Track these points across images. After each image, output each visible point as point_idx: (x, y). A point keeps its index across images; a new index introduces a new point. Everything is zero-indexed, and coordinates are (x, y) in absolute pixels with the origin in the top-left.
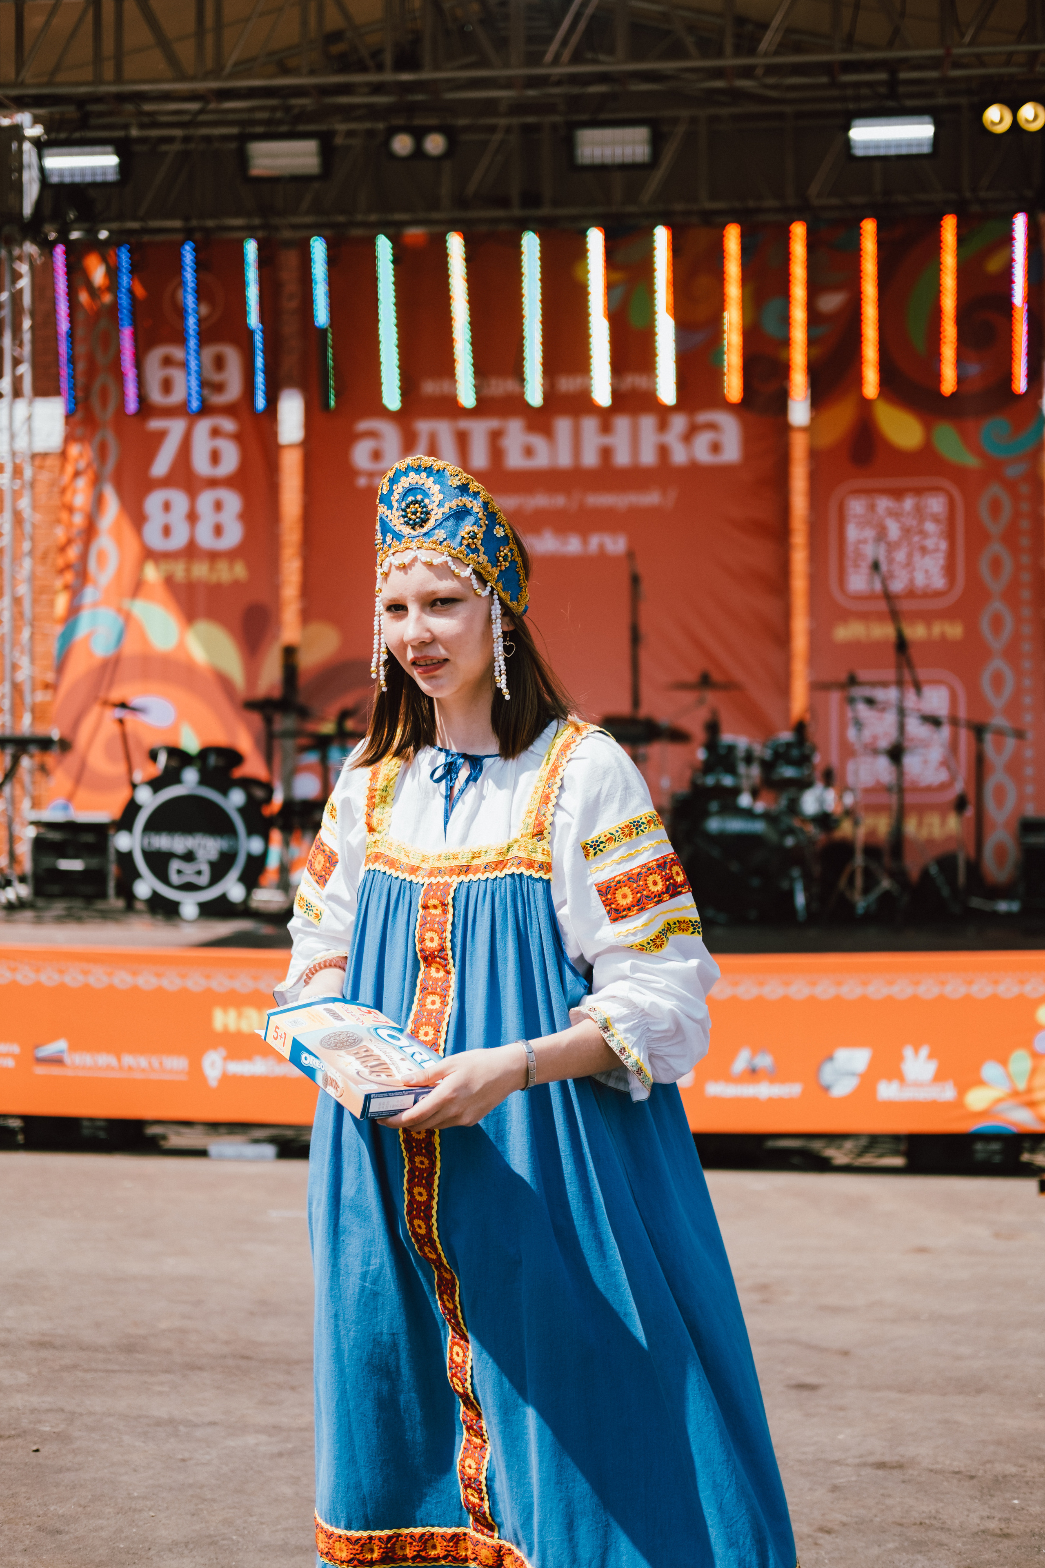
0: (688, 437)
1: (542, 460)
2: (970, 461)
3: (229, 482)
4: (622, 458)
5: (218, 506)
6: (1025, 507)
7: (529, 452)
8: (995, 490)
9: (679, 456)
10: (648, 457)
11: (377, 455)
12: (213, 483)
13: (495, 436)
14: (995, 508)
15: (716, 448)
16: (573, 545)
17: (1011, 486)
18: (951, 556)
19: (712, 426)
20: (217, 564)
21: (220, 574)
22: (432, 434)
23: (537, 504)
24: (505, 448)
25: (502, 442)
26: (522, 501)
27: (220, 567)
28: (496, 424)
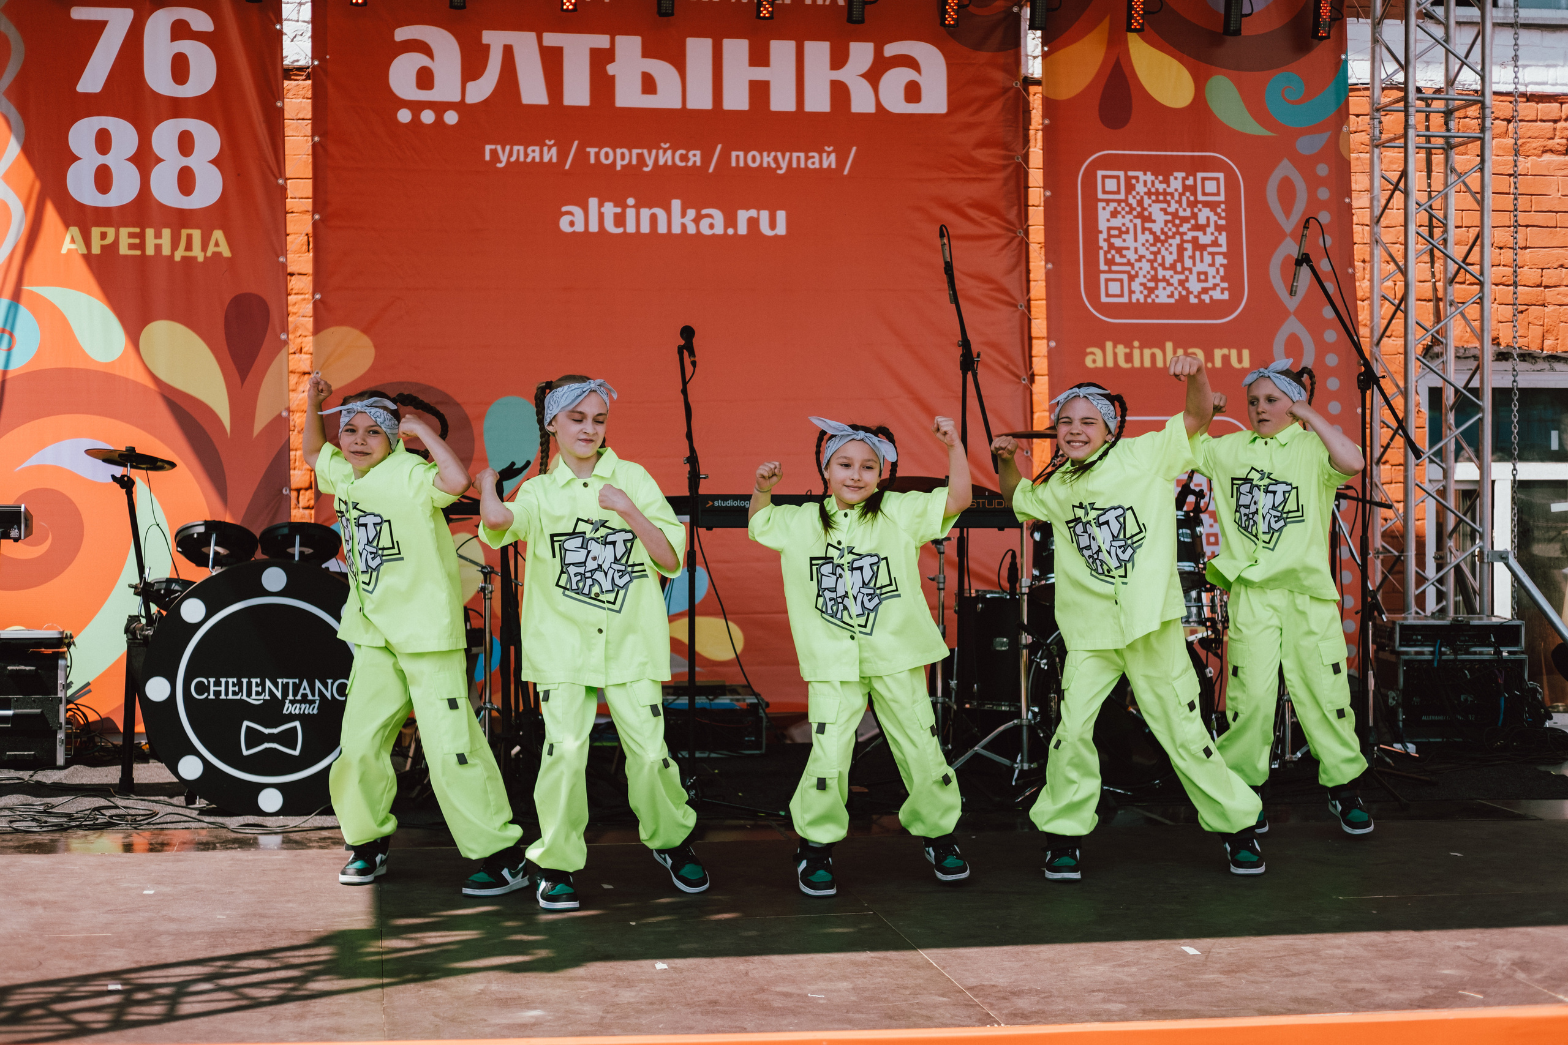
0: (873, 76)
1: (667, 98)
2: (1253, 128)
3: (199, 108)
4: (782, 100)
5: (186, 144)
6: (1323, 194)
7: (649, 85)
8: (1285, 169)
9: (862, 102)
10: (818, 101)
11: (425, 79)
12: (177, 108)
13: (601, 59)
14: (1287, 190)
15: (913, 92)
16: (714, 222)
17: (1305, 165)
18: (1233, 254)
19: (910, 62)
20: (184, 232)
21: (189, 247)
22: (508, 51)
23: (661, 162)
24: (613, 77)
25: (611, 69)
26: (640, 157)
27: (189, 238)
28: (602, 41)
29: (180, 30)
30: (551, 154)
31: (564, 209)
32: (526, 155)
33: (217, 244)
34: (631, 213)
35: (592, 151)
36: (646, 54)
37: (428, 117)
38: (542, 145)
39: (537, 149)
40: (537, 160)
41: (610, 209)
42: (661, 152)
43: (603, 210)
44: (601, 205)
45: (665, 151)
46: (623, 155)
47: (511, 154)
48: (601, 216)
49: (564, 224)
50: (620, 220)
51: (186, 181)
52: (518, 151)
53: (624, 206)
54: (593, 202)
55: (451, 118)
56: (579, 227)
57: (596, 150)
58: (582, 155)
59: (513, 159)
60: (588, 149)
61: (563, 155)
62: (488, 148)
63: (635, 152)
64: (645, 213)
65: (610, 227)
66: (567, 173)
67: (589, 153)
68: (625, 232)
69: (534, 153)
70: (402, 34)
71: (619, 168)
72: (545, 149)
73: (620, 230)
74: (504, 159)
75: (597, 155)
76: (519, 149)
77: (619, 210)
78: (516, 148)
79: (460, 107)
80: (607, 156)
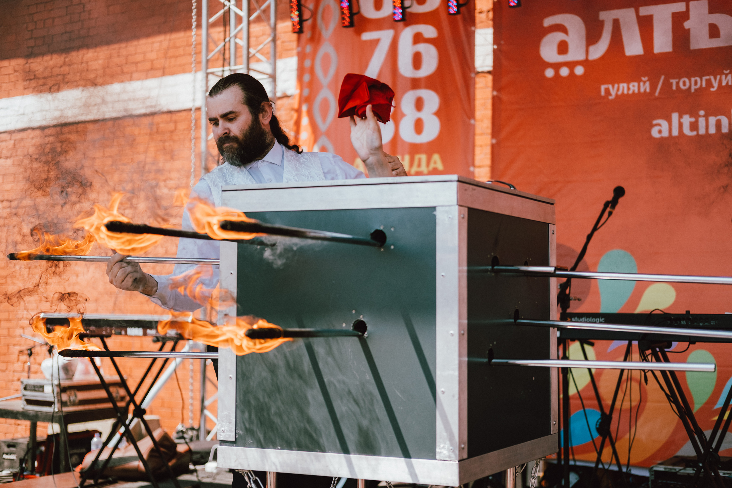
1: (727, 38)
3: (429, 82)
5: (419, 104)
7: (714, 32)
11: (563, 48)
12: (415, 84)
13: (679, 19)
20: (417, 157)
21: (419, 165)
22: (616, 23)
23: (724, 83)
24: (689, 30)
25: (687, 25)
26: (709, 82)
27: (420, 160)
28: (680, 7)
29: (418, 38)
30: (645, 87)
31: (655, 122)
32: (629, 89)
33: (435, 163)
34: (702, 121)
35: (674, 82)
36: (712, 10)
37: (564, 72)
38: (639, 81)
39: (636, 84)
40: (636, 91)
41: (687, 120)
42: (723, 77)
43: (682, 120)
44: (680, 117)
45: (727, 75)
46: (696, 83)
47: (618, 89)
48: (681, 125)
49: (655, 133)
50: (694, 126)
51: (419, 126)
52: (623, 88)
53: (697, 116)
54: (675, 116)
55: (579, 71)
56: (665, 134)
57: (677, 80)
58: (667, 85)
59: (620, 93)
60: (671, 81)
61: (653, 87)
62: (603, 88)
63: (704, 78)
64: (712, 120)
65: (687, 131)
66: (657, 99)
67: (672, 83)
68: (698, 135)
69: (634, 87)
70: (548, 22)
71: (693, 90)
72: (642, 84)
73: (694, 133)
74: (613, 92)
75: (678, 84)
76: (623, 86)
77: (693, 120)
78: (621, 85)
79: (585, 63)
80: (684, 83)
